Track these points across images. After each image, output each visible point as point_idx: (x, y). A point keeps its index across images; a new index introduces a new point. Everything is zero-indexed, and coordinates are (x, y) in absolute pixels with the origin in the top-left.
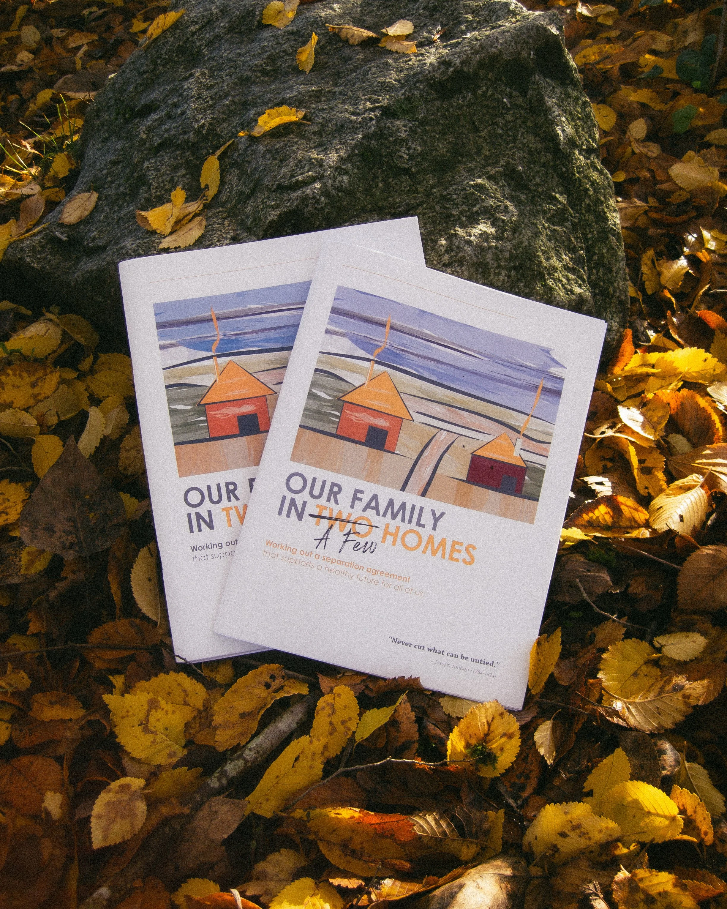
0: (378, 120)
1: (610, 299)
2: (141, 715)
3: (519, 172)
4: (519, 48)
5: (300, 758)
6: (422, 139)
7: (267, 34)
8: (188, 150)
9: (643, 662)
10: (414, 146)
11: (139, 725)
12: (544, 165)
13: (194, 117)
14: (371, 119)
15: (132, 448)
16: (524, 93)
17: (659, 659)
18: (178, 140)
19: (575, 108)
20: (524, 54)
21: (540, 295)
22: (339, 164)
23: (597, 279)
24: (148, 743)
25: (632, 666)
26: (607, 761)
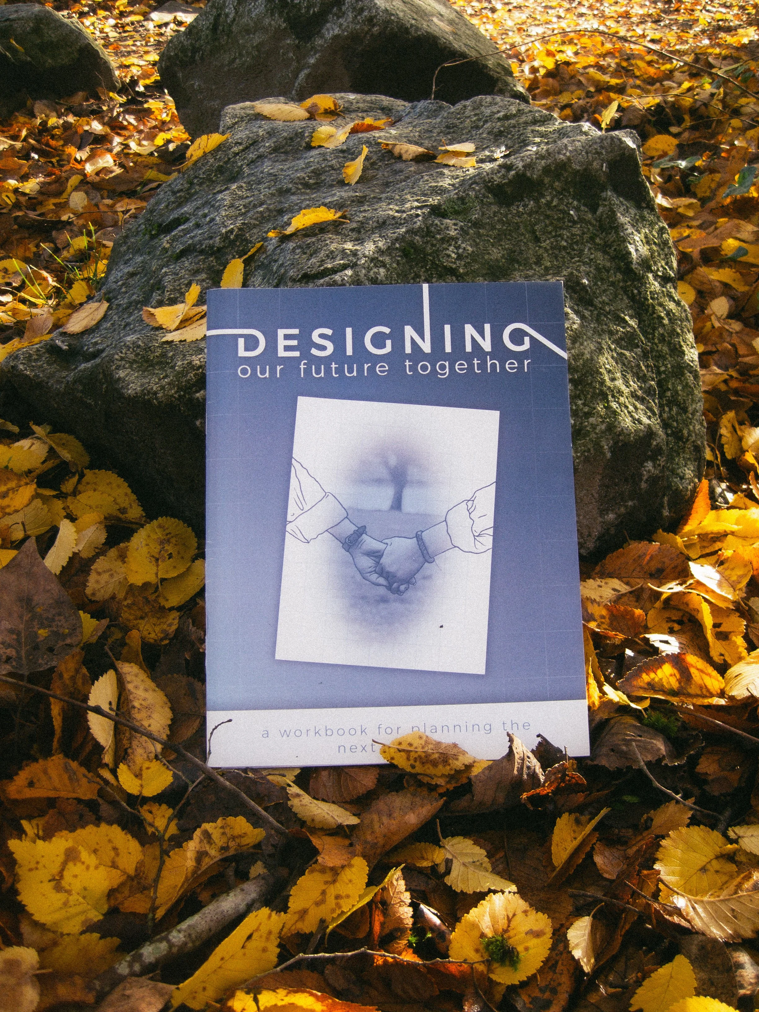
0: (425, 218)
1: (684, 443)
2: (55, 869)
3: (584, 286)
4: (590, 158)
5: (254, 937)
6: (474, 241)
7: (314, 152)
8: (211, 255)
9: (713, 857)
10: (464, 245)
11: (50, 881)
12: (613, 284)
13: (223, 223)
14: (418, 216)
15: (104, 572)
16: (594, 210)
17: (735, 852)
18: (202, 245)
19: (651, 232)
20: (595, 165)
21: (601, 417)
22: (376, 255)
23: (669, 418)
24: (59, 904)
25: (701, 860)
26: (664, 971)
